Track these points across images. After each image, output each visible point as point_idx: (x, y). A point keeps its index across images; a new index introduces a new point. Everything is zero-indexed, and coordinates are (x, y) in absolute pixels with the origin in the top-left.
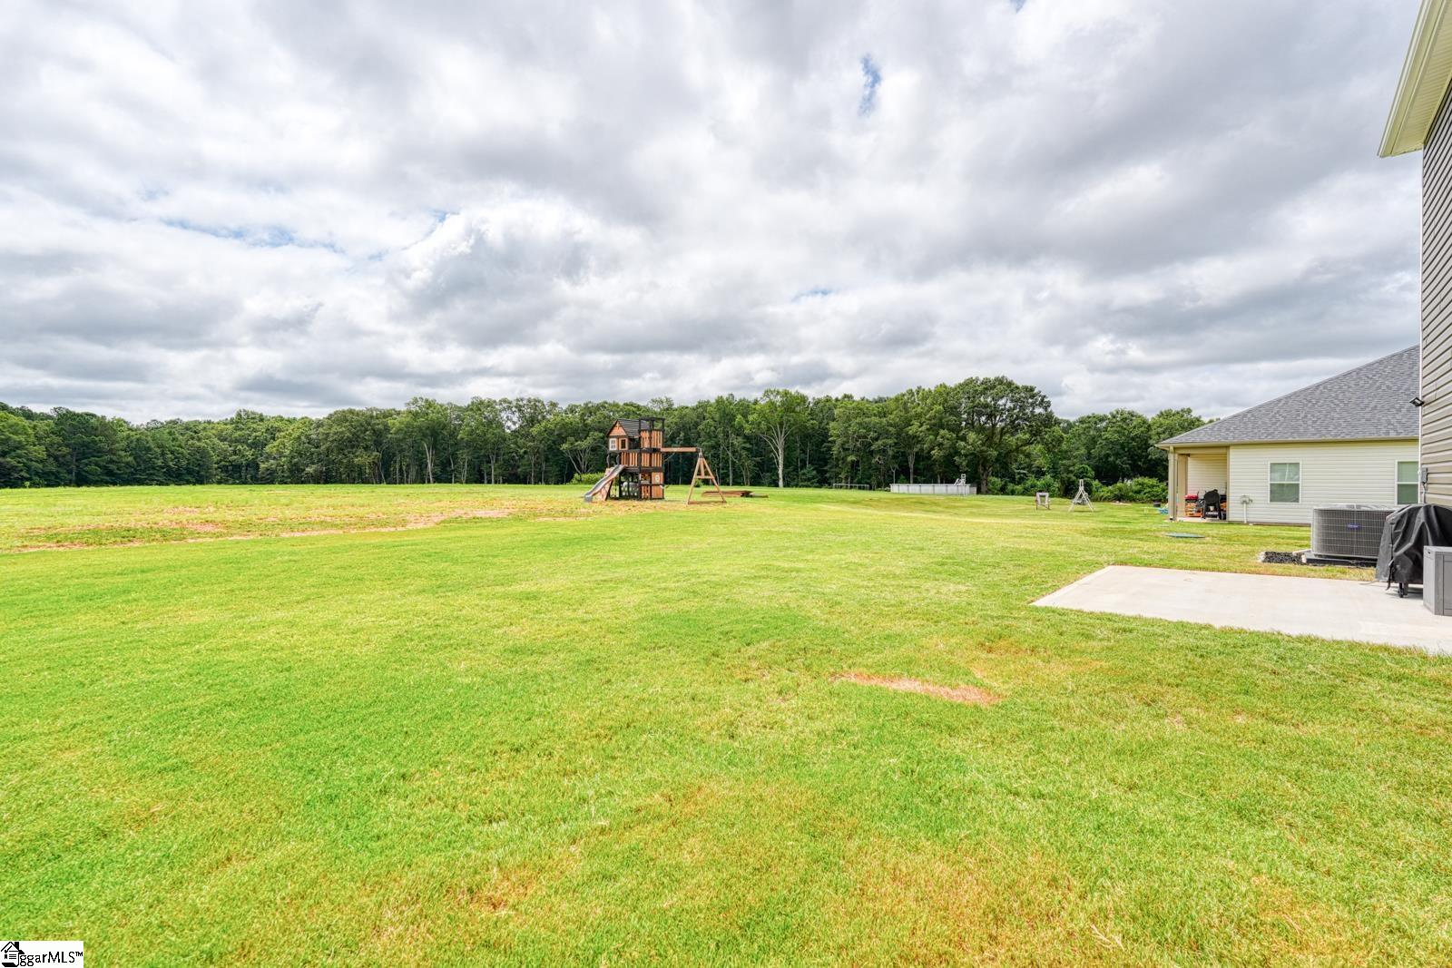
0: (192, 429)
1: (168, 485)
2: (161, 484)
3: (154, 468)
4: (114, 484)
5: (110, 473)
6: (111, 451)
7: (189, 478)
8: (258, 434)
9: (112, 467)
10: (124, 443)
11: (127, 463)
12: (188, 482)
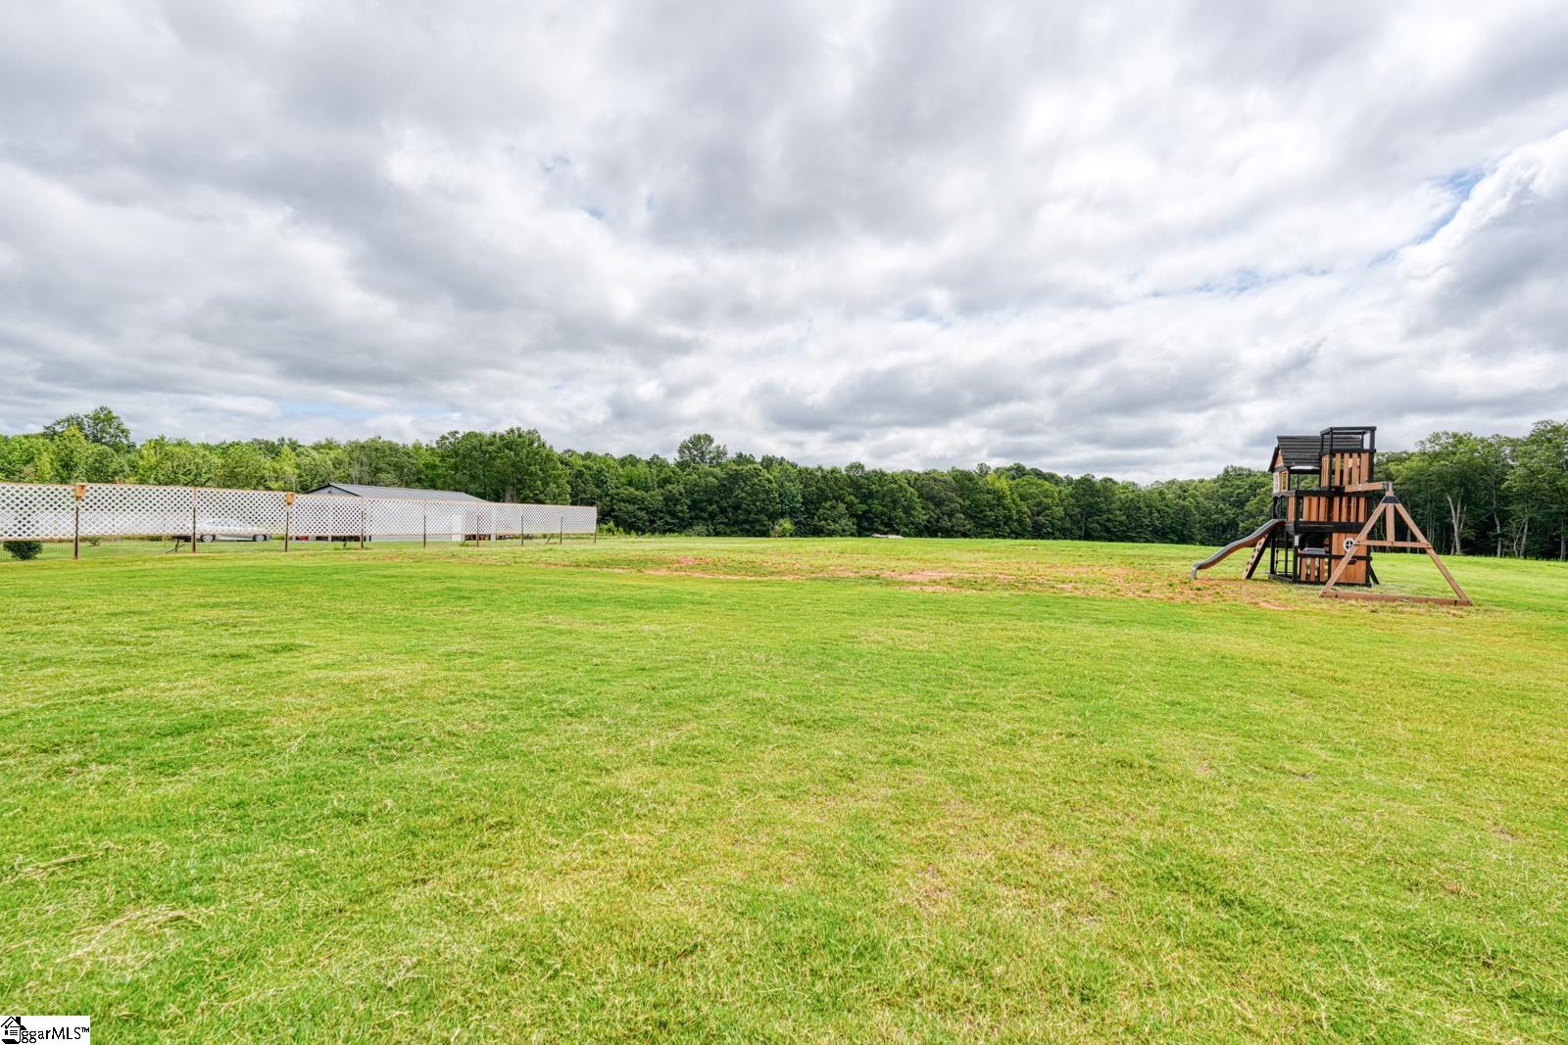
0: (1184, 489)
1: (1153, 542)
2: (1147, 541)
3: (1142, 527)
4: (1111, 540)
5: (1108, 530)
6: (1109, 511)
7: (1172, 536)
8: (1241, 491)
9: (1110, 525)
10: (1118, 503)
11: (1121, 523)
12: (1172, 541)
